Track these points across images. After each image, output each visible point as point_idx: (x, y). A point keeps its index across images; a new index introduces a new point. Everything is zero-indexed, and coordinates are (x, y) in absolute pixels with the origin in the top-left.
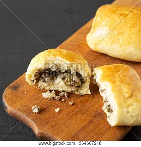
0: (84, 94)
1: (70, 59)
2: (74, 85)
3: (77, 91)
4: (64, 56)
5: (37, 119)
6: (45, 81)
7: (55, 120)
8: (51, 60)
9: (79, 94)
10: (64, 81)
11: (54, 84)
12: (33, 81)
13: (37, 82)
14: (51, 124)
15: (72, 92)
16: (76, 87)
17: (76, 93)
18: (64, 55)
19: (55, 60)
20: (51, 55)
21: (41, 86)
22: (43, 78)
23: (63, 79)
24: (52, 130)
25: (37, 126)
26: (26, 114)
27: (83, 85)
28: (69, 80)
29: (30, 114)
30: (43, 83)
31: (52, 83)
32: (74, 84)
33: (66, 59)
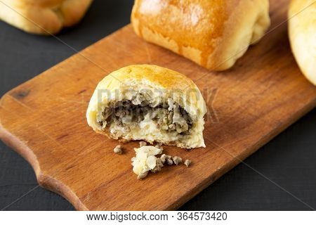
0: (194, 146)
1: (166, 83)
2: (175, 130)
3: (180, 141)
4: (156, 78)
5: (44, 153)
6: (121, 124)
7: (74, 158)
8: (132, 84)
9: (184, 147)
10: (156, 122)
11: (138, 129)
12: (101, 124)
13: (108, 126)
14: (65, 163)
15: (171, 142)
16: (179, 134)
17: (180, 145)
18: (156, 76)
19: (139, 85)
20: (132, 76)
21: (115, 134)
22: (118, 118)
23: (155, 119)
24: (64, 173)
25: (41, 165)
26: (27, 142)
27: (191, 131)
28: (165, 121)
29: (34, 144)
30: (119, 128)
31: (134, 127)
32: (174, 128)
33: (160, 83)
